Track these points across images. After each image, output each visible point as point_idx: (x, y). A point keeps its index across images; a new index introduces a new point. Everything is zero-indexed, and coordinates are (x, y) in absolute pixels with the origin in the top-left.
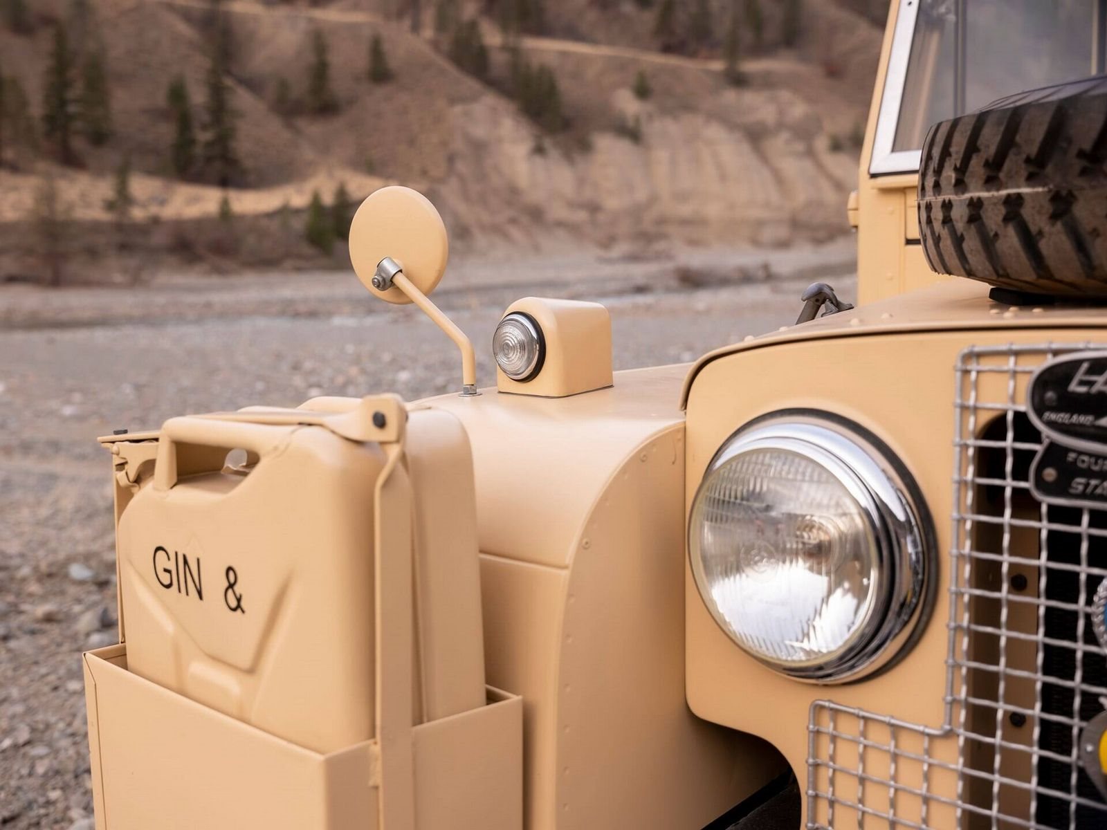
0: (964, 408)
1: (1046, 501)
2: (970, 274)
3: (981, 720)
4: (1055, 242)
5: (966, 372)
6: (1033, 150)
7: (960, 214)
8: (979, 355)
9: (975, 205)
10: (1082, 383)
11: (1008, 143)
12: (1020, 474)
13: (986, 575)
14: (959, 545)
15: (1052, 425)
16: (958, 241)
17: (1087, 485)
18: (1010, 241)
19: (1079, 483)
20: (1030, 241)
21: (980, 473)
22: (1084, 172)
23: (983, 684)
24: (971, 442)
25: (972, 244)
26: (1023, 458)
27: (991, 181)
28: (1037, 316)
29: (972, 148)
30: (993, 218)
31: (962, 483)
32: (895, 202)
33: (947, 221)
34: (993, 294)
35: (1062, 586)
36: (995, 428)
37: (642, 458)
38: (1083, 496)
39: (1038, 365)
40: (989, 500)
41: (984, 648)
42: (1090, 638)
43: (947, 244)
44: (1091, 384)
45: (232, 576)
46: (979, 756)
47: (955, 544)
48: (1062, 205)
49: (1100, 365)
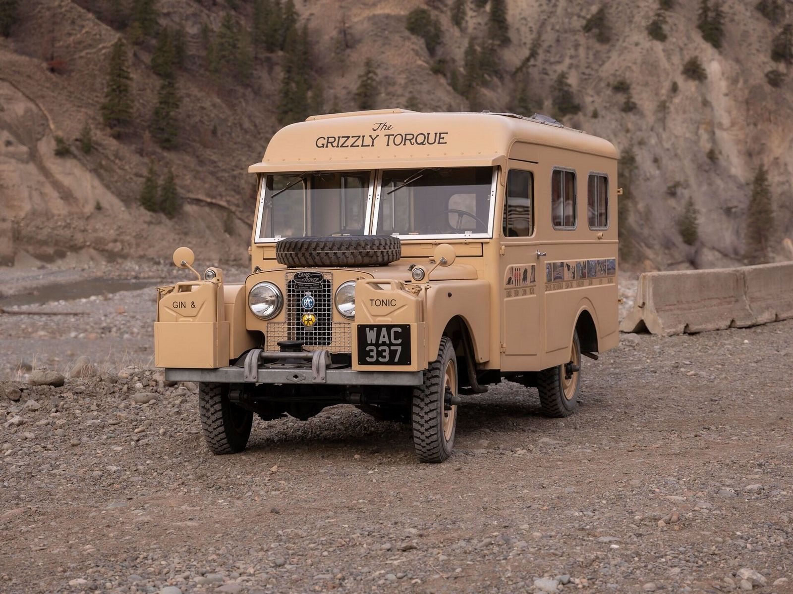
1: (296, 290)
2: (285, 264)
3: (289, 319)
4: (296, 259)
5: (286, 275)
6: (293, 248)
7: (284, 255)
8: (288, 273)
9: (286, 254)
10: (299, 276)
11: (290, 246)
12: (293, 288)
13: (289, 300)
15: (296, 281)
16: (283, 259)
17: (301, 288)
18: (290, 259)
19: (299, 288)
20: (293, 259)
21: (288, 288)
23: (289, 315)
24: (287, 284)
25: (285, 259)
26: (293, 285)
27: (288, 251)
28: (294, 268)
29: (285, 246)
30: (288, 256)
31: (286, 289)
32: (261, 250)
33: (281, 256)
35: (298, 301)
36: (290, 282)
37: (241, 289)
38: (300, 290)
40: (289, 291)
41: (289, 310)
42: (302, 306)
43: (281, 259)
44: (301, 276)
45: (193, 303)
46: (289, 324)
47: (285, 297)
48: (297, 255)
49: (301, 273)
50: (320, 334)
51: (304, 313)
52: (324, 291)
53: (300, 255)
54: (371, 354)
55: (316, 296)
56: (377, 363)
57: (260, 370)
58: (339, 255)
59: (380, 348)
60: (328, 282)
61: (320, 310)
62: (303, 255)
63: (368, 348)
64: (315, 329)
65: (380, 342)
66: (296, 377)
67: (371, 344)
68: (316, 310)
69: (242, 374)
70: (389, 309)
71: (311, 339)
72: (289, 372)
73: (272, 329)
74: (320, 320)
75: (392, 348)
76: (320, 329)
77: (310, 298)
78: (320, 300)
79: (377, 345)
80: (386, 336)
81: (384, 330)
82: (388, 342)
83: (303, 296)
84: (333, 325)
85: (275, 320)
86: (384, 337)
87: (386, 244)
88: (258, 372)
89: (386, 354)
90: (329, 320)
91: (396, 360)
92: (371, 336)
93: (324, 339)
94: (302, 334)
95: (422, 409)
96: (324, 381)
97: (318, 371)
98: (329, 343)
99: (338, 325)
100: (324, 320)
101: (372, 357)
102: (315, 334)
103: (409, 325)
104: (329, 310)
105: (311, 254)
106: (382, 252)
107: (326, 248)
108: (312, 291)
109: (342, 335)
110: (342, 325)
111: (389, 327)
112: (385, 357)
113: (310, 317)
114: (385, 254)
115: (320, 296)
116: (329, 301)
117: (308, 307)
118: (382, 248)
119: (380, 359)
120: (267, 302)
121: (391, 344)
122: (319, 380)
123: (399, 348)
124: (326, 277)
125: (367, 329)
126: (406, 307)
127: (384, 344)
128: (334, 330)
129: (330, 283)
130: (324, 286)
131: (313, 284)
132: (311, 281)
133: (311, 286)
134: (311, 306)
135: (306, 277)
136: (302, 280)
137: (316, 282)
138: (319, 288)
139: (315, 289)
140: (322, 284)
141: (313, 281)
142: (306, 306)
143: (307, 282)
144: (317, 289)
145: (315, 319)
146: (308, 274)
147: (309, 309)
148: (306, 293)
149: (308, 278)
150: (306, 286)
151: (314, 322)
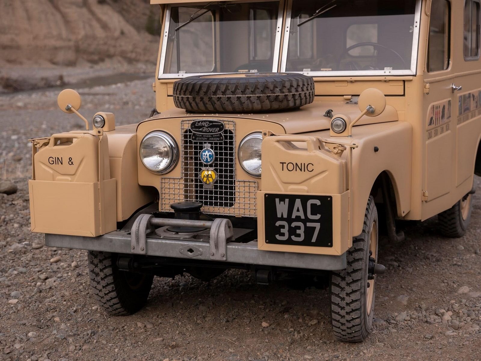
0: (182, 129)
1: (193, 141)
2: (182, 108)
3: (186, 175)
4: (193, 104)
5: (182, 123)
6: (190, 90)
7: (180, 99)
8: (184, 121)
9: (182, 98)
11: (186, 89)
12: (190, 138)
13: (186, 153)
14: (182, 149)
15: (193, 130)
16: (180, 103)
18: (187, 104)
19: (197, 139)
20: (190, 104)
21: (184, 138)
22: (197, 94)
23: (186, 169)
24: (183, 134)
25: (182, 104)
26: (190, 135)
27: (184, 94)
28: (192, 115)
29: (181, 89)
30: (185, 100)
31: (182, 140)
32: (164, 86)
33: (178, 99)
34: (186, 111)
35: (196, 153)
36: (186, 132)
37: (131, 140)
39: (191, 122)
40: (186, 142)
41: (186, 164)
42: (200, 160)
43: (178, 103)
45: (70, 159)
46: (186, 180)
47: (181, 149)
48: (194, 99)
49: (199, 122)
50: (221, 193)
51: (203, 168)
52: (226, 143)
53: (198, 100)
54: (282, 230)
55: (216, 148)
56: (289, 242)
57: (150, 240)
58: (243, 100)
59: (294, 224)
60: (231, 132)
61: (221, 165)
62: (202, 99)
63: (278, 224)
64: (216, 187)
65: (293, 217)
66: (191, 251)
67: (282, 219)
68: (216, 165)
69: (128, 243)
70: (305, 175)
71: (211, 198)
72: (182, 245)
73: (167, 186)
74: (221, 176)
75: (309, 224)
76: (221, 187)
77: (209, 151)
78: (221, 154)
79: (289, 220)
80: (301, 209)
81: (298, 203)
82: (303, 217)
83: (201, 148)
84: (237, 184)
85: (171, 175)
86: (298, 210)
87: (298, 86)
88: (146, 242)
89: (301, 232)
90: (231, 177)
91: (314, 240)
92: (282, 208)
93: (226, 199)
94: (201, 192)
95: (343, 289)
96: (224, 259)
97: (217, 246)
98: (231, 205)
99: (242, 184)
100: (226, 177)
101: (283, 234)
102: (216, 193)
103: (331, 197)
104: (231, 166)
105: (210, 99)
106: (294, 95)
107: (228, 92)
108: (211, 143)
109: (247, 195)
110: (247, 184)
111: (305, 199)
112: (299, 236)
113: (210, 173)
114: (297, 97)
115: (221, 148)
116: (231, 154)
117: (207, 161)
118: (293, 90)
119: (294, 238)
120: (161, 154)
121: (306, 220)
122: (218, 257)
123: (318, 226)
124: (228, 127)
125: (277, 200)
126: (326, 173)
127: (298, 219)
128: (237, 190)
129: (232, 133)
130: (226, 137)
131: (213, 135)
132: (211, 131)
133: (210, 137)
134: (211, 160)
135: (204, 126)
136: (200, 130)
137: (216, 132)
138: (220, 140)
139: (215, 141)
140: (223, 135)
141: (213, 131)
142: (205, 161)
143: (206, 132)
144: (217, 141)
145: (216, 175)
146: (207, 123)
147: (209, 164)
148: (205, 145)
149: (207, 127)
150: (204, 137)
151: (214, 179)
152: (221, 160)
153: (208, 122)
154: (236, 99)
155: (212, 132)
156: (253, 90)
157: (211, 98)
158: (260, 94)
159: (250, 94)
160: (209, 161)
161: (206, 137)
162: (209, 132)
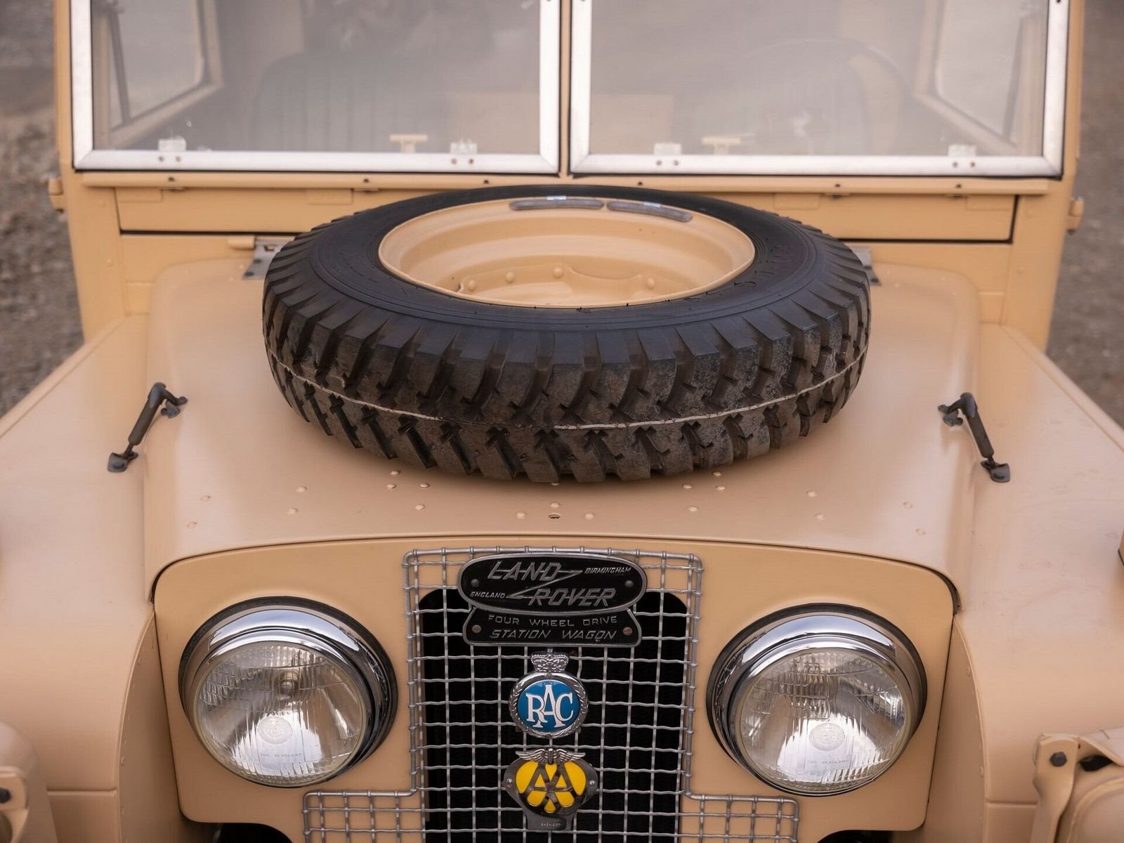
0: (409, 588)
1: (473, 644)
3: (437, 778)
4: (445, 453)
10: (496, 574)
11: (399, 378)
13: (435, 691)
14: (413, 677)
17: (503, 632)
18: (404, 444)
19: (496, 633)
21: (424, 630)
24: (417, 611)
26: (455, 617)
27: (385, 400)
30: (388, 425)
32: (103, 198)
35: (487, 691)
38: (500, 640)
39: (465, 562)
40: (433, 646)
44: (504, 574)
46: (435, 799)
47: (408, 675)
48: (449, 431)
49: (508, 563)
51: (524, 751)
52: (647, 649)
53: (472, 436)
55: (592, 670)
64: (587, 822)
73: (335, 824)
76: (613, 822)
77: (560, 687)
78: (617, 692)
84: (692, 808)
85: (347, 783)
90: (667, 782)
100: (640, 781)
105: (545, 436)
107: (641, 405)
108: (570, 652)
110: (741, 809)
113: (559, 767)
115: (620, 670)
124: (661, 581)
128: (692, 829)
129: (683, 609)
130: (650, 626)
131: (581, 618)
132: (570, 603)
133: (567, 629)
134: (567, 724)
135: (537, 582)
136: (513, 596)
137: (601, 606)
138: (620, 638)
139: (593, 641)
140: (633, 614)
141: (582, 604)
142: (538, 725)
143: (545, 606)
144: (602, 641)
145: (588, 778)
146: (553, 569)
147: (556, 735)
148: (538, 658)
149: (553, 587)
150: (535, 627)
151: (579, 791)
152: (616, 714)
153: (558, 565)
154: (677, 435)
155: (576, 606)
156: (749, 384)
157: (554, 434)
158: (776, 396)
159: (739, 403)
160: (559, 724)
161: (546, 628)
162: (565, 606)
